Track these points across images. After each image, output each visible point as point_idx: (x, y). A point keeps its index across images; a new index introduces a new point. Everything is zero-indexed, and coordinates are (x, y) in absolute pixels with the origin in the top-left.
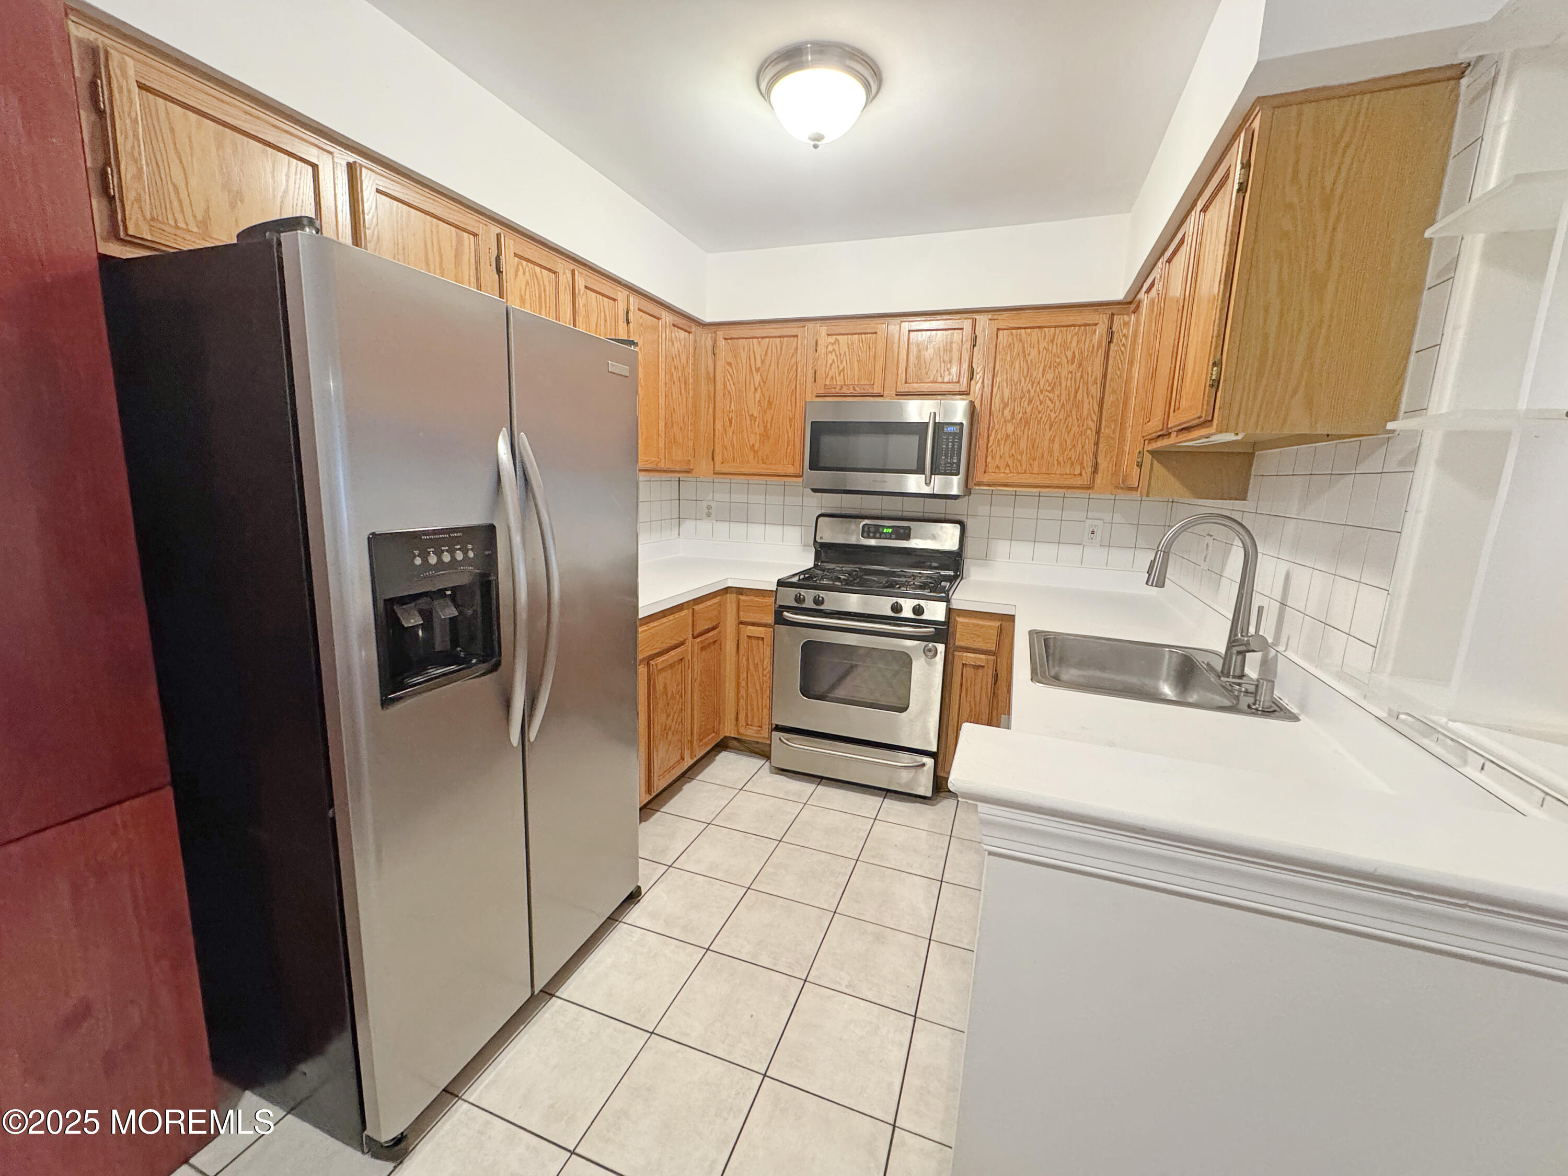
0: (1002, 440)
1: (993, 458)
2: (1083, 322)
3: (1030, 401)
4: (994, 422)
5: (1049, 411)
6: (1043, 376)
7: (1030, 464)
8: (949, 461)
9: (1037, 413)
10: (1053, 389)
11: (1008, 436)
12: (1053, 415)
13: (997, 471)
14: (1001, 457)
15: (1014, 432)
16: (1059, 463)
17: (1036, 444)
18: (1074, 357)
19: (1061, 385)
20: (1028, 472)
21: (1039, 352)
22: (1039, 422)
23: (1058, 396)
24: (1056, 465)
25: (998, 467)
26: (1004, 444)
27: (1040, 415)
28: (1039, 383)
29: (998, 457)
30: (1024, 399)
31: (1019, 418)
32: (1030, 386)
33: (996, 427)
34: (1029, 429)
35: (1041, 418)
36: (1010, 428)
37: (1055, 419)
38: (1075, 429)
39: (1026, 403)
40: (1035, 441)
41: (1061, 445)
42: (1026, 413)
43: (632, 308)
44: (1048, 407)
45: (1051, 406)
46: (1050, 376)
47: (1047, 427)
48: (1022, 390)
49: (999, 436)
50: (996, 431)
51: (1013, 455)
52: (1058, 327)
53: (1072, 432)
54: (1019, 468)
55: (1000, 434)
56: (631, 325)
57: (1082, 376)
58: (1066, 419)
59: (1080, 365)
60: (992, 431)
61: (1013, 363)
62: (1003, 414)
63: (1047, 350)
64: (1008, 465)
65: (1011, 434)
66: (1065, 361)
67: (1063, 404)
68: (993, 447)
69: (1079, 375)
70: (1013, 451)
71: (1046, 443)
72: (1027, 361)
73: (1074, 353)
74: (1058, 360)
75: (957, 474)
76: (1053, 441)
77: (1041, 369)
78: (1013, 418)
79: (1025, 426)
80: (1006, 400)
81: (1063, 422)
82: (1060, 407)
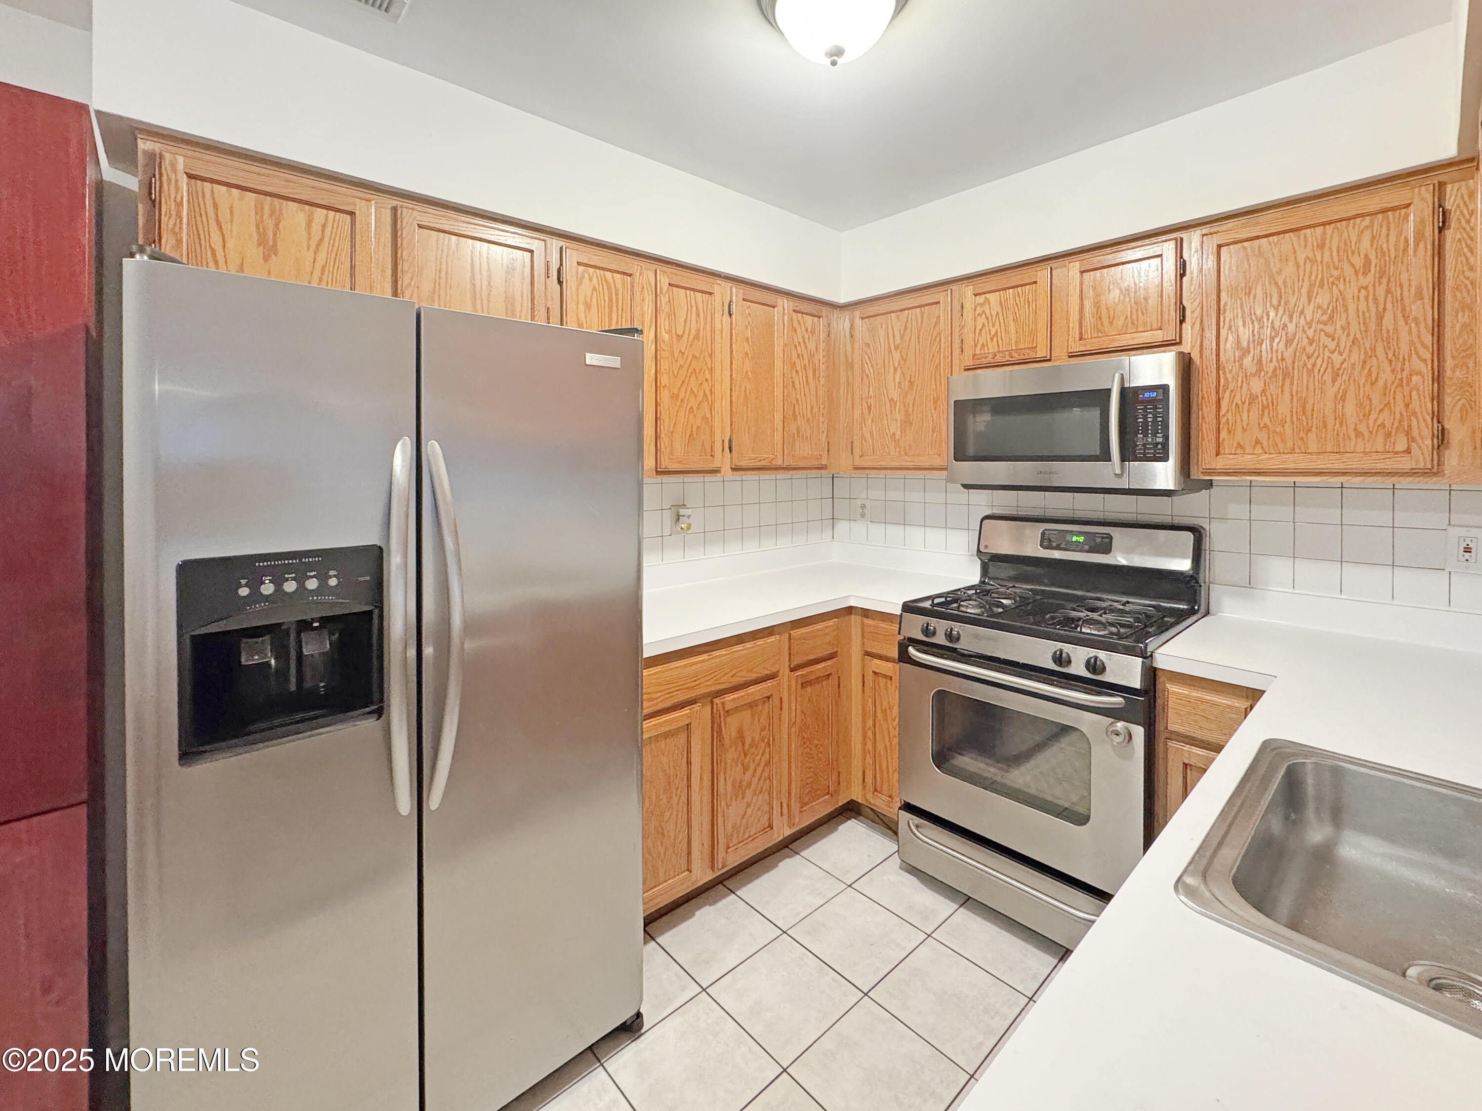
0: (1243, 403)
1: (1229, 431)
2: (1378, 207)
3: (1289, 342)
4: (1226, 379)
5: (1327, 353)
6: (1310, 301)
7: (1302, 439)
8: (1150, 440)
9: (1304, 357)
10: (1331, 318)
11: (1253, 398)
12: (1337, 359)
13: (1239, 451)
14: (1244, 430)
15: (1264, 391)
16: (1358, 434)
17: (1309, 407)
18: (1367, 262)
19: (1346, 310)
20: (1297, 450)
21: (1298, 266)
22: (1310, 372)
23: (1343, 328)
24: (1353, 436)
25: (1239, 445)
26: (1249, 411)
27: (1312, 360)
28: (1302, 312)
29: (1239, 430)
30: (1277, 340)
31: (1272, 369)
32: (1286, 319)
33: (1232, 386)
34: (1292, 383)
35: (1314, 365)
36: (1256, 386)
37: (1342, 363)
38: (1386, 376)
39: (1282, 346)
40: (1305, 402)
41: (1360, 405)
42: (1283, 359)
43: (734, 298)
44: (1325, 347)
45: (1332, 345)
46: (1323, 298)
47: (1328, 377)
48: (1273, 327)
49: (1237, 399)
50: (1232, 391)
51: (1266, 426)
52: (1330, 223)
53: (1381, 383)
54: (1281, 446)
55: (1238, 395)
56: (734, 316)
57: (1388, 291)
58: (1365, 362)
59: (1382, 273)
60: (1224, 392)
61: (1250, 288)
62: (1241, 366)
63: (1313, 261)
64: (1258, 442)
65: (1259, 394)
66: (1348, 271)
67: (1355, 338)
68: (1229, 416)
69: (1381, 291)
70: (1266, 420)
71: (1330, 405)
72: (1276, 284)
73: (1366, 256)
74: (1336, 273)
75: (1165, 459)
76: (1343, 399)
77: (1304, 291)
78: (1260, 369)
79: (1284, 380)
80: (1244, 344)
81: (1358, 368)
82: (1349, 344)
